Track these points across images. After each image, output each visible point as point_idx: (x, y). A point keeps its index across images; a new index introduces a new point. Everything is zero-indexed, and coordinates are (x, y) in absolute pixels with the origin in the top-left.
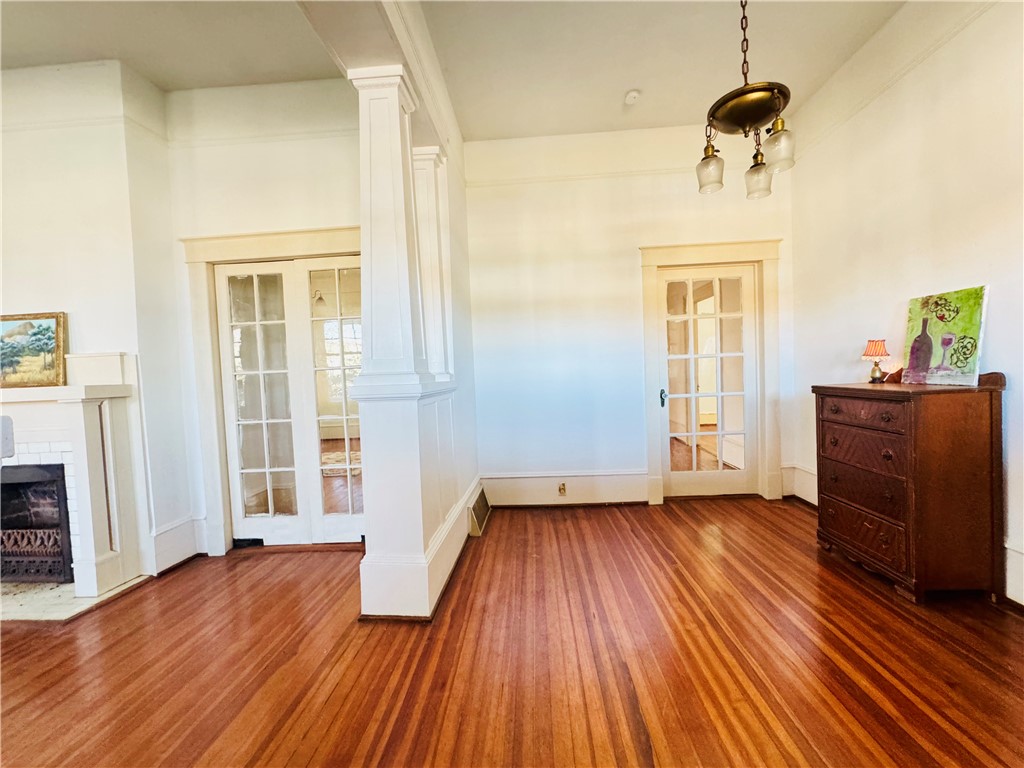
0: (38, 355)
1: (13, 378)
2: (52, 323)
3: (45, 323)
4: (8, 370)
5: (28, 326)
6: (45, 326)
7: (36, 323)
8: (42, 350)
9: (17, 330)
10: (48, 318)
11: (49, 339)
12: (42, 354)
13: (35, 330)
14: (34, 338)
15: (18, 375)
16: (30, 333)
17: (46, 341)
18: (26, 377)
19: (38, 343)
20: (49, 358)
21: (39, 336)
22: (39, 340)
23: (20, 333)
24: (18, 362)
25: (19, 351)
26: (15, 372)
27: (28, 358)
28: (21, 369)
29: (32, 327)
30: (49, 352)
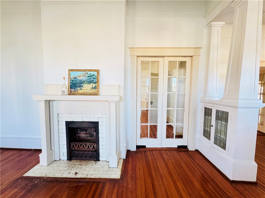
0: (90, 84)
1: (80, 91)
2: (96, 73)
3: (92, 73)
4: (78, 88)
5: (86, 74)
6: (92, 74)
7: (89, 73)
8: (91, 82)
9: (82, 75)
10: (94, 71)
11: (94, 78)
12: (91, 84)
13: (89, 75)
14: (88, 78)
15: (82, 90)
16: (87, 76)
17: (93, 79)
18: (85, 91)
19: (90, 80)
20: (94, 85)
21: (90, 77)
22: (90, 79)
23: (83, 76)
24: (83, 86)
25: (83, 82)
26: (81, 89)
27: (86, 85)
28: (83, 88)
29: (88, 74)
30: (94, 83)
